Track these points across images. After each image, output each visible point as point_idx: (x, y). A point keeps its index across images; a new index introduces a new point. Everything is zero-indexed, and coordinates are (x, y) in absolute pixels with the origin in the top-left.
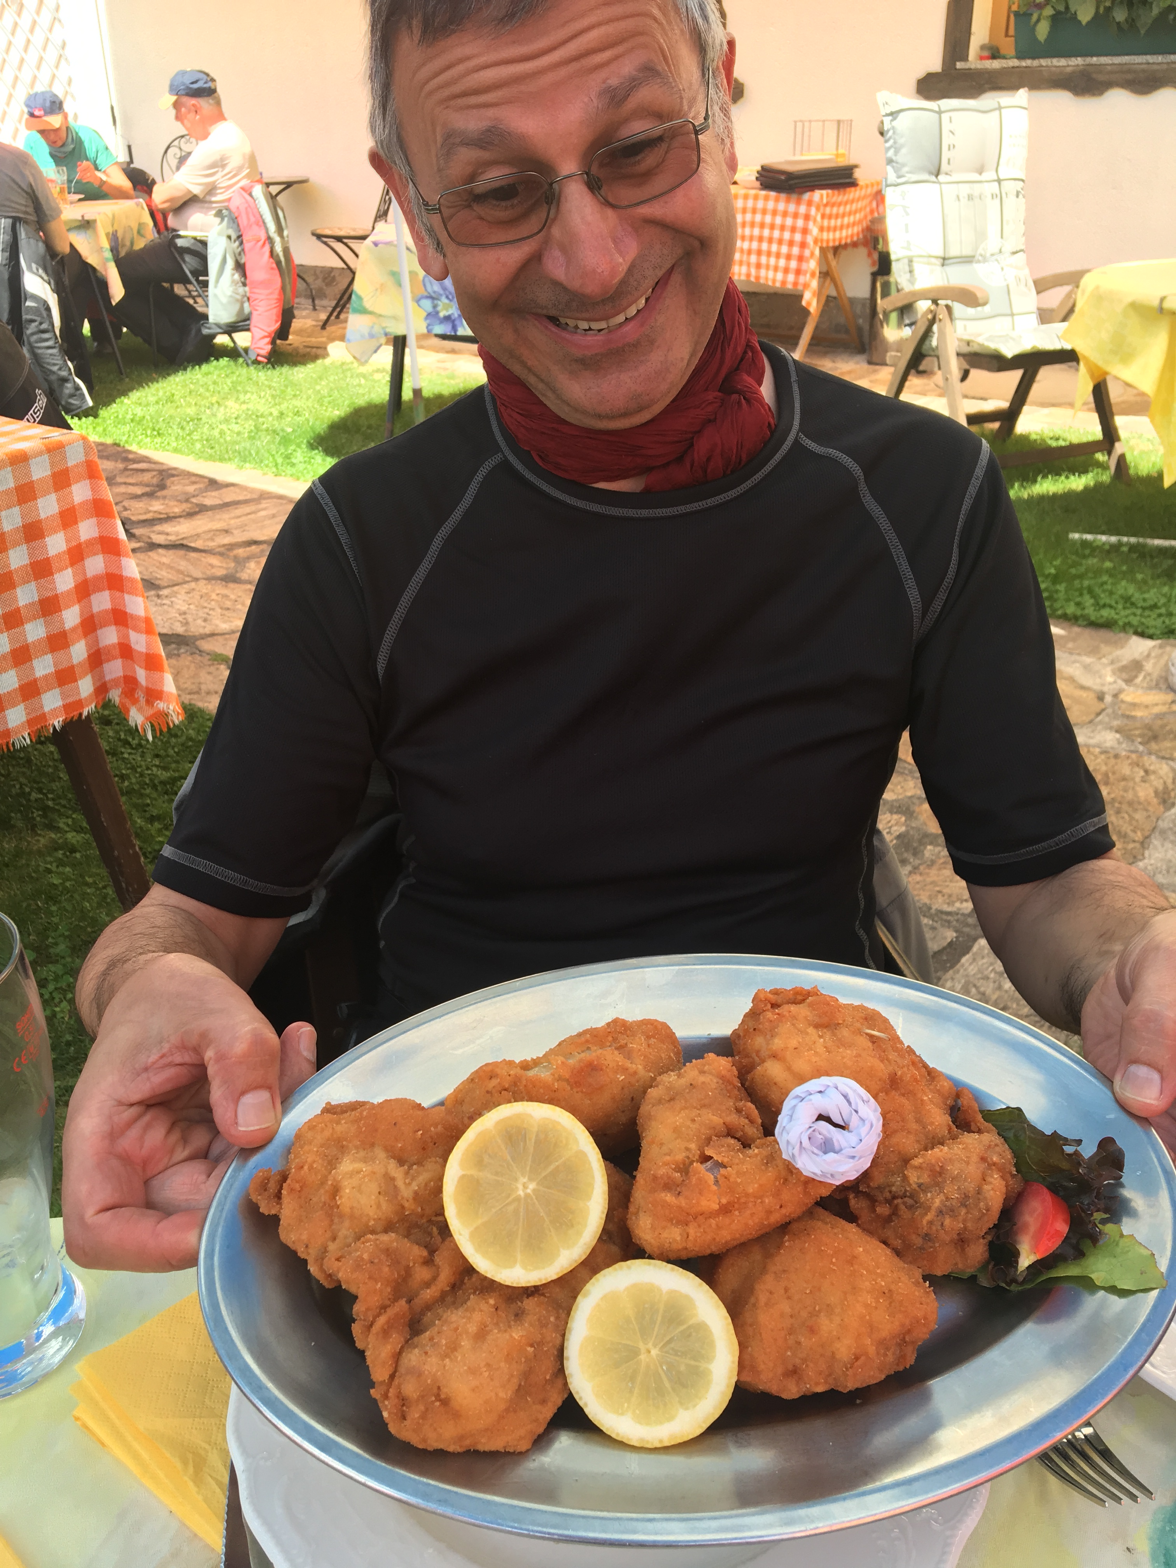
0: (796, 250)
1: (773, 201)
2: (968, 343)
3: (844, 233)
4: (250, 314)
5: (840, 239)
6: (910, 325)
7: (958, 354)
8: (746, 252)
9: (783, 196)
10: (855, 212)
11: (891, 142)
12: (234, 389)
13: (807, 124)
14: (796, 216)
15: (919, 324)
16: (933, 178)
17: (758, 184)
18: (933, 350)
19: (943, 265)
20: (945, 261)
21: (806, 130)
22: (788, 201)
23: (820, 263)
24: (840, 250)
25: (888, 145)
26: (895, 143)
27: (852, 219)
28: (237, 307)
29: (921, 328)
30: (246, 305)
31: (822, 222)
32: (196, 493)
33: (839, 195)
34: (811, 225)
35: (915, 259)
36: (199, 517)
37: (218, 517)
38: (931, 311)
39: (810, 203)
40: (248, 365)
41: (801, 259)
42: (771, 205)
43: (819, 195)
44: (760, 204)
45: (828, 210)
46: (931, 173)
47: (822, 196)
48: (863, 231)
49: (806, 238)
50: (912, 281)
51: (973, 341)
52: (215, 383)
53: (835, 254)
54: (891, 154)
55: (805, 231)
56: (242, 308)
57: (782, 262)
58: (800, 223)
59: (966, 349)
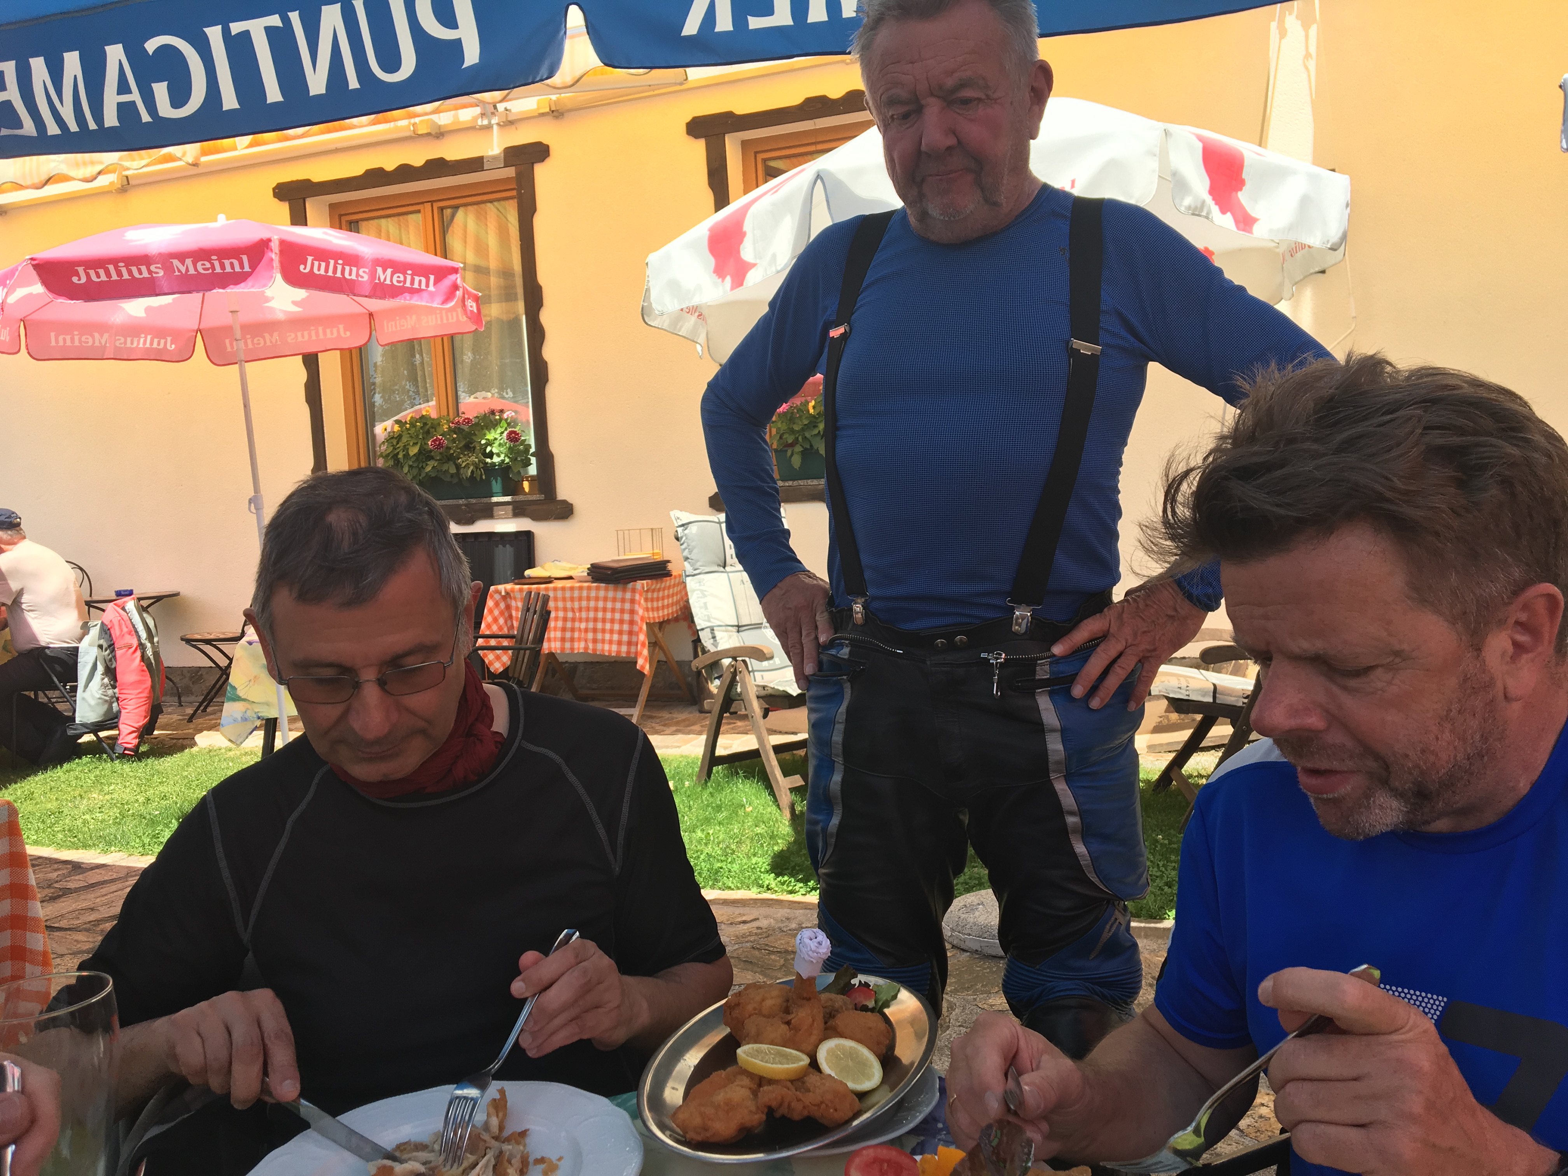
0: (626, 627)
1: (602, 590)
2: (764, 687)
3: (666, 612)
4: (119, 712)
5: (664, 616)
6: (718, 678)
7: (758, 697)
8: (583, 631)
9: (611, 586)
10: (673, 595)
11: (685, 545)
12: (97, 781)
13: (627, 532)
14: (623, 600)
15: (724, 676)
16: (722, 569)
17: (590, 578)
18: (740, 695)
19: (738, 632)
20: (739, 628)
21: (626, 536)
22: (615, 590)
23: (648, 635)
24: (664, 624)
25: (683, 547)
26: (688, 546)
27: (670, 601)
28: (106, 707)
29: (727, 678)
30: (115, 705)
31: (647, 605)
32: (59, 879)
33: (657, 583)
34: (636, 607)
35: (715, 628)
36: (62, 899)
37: (83, 897)
38: (733, 666)
39: (634, 591)
40: (112, 760)
41: (630, 633)
42: (602, 594)
43: (640, 584)
44: (593, 594)
45: (650, 595)
46: (719, 565)
47: (643, 584)
48: (681, 609)
49: (633, 617)
50: (715, 644)
51: (767, 686)
52: (77, 778)
53: (660, 629)
54: (686, 553)
55: (632, 612)
56: (111, 707)
57: (616, 637)
58: (627, 606)
59: (763, 693)
